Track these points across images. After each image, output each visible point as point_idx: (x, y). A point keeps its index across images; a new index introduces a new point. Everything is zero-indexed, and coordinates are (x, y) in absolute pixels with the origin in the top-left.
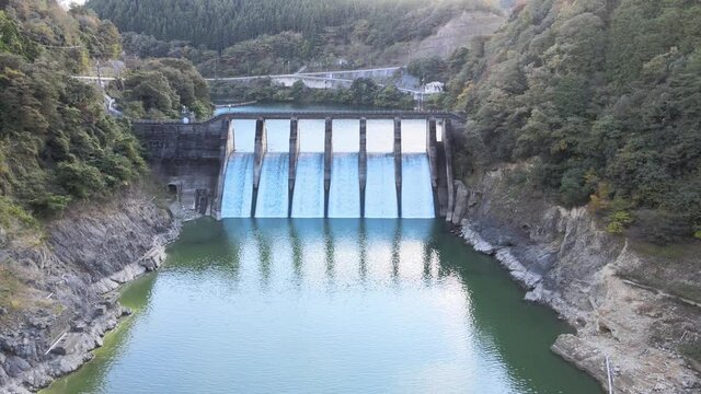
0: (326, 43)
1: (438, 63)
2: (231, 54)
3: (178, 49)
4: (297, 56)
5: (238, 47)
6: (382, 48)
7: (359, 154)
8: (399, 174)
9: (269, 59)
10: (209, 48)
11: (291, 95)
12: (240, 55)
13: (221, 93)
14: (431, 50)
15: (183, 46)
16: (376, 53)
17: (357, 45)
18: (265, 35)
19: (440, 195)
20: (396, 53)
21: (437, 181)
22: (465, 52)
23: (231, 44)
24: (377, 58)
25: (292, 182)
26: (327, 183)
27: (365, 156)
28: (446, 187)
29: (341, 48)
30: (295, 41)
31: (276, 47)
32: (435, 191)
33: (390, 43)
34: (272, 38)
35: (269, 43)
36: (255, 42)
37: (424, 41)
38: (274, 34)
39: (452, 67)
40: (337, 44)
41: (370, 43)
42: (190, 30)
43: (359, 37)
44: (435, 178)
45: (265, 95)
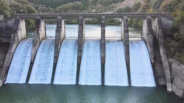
0: (89, 5)
1: (128, 8)
2: (58, 9)
3: (41, 7)
4: (79, 9)
5: (60, 7)
6: (108, 6)
7: (101, 40)
8: (127, 54)
9: (70, 10)
10: (51, 7)
11: (77, 22)
12: (61, 9)
13: (54, 21)
14: (125, 5)
15: (43, 7)
16: (105, 7)
17: (99, 5)
18: (69, 3)
19: (158, 69)
20: (113, 7)
21: (155, 58)
22: (139, 4)
23: (58, 6)
24: (106, 9)
25: (56, 58)
26: (79, 59)
27: (105, 41)
28: (161, 63)
29: (94, 6)
30: (79, 4)
31: (73, 6)
32: (153, 66)
33: (110, 4)
34: (71, 4)
35: (71, 5)
36: (66, 5)
37: (122, 3)
38: (72, 3)
39: (134, 9)
40: (92, 5)
41: (103, 4)
42: (45, 2)
43: (100, 2)
44: (153, 56)
45: (68, 22)
